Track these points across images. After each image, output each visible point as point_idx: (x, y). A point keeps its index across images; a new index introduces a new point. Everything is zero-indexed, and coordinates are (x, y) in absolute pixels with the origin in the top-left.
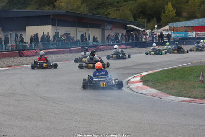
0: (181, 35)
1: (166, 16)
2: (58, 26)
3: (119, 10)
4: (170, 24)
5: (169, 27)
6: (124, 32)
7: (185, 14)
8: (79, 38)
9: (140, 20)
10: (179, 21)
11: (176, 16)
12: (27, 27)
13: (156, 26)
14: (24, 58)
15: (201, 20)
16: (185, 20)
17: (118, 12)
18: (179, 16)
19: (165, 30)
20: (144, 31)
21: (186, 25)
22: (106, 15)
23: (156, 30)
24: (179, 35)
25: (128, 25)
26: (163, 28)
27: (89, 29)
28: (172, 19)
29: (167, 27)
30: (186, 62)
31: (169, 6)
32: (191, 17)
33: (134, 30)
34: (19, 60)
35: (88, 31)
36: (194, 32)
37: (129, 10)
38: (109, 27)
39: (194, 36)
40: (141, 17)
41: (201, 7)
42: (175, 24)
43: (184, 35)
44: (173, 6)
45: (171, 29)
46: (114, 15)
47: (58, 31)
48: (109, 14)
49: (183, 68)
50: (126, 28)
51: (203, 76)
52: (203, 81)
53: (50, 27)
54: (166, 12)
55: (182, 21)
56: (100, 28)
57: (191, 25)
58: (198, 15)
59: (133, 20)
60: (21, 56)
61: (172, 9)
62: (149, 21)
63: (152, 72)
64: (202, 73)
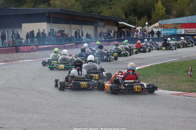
0: (171, 32)
1: (156, 14)
2: (53, 23)
3: (111, 8)
4: (160, 22)
5: (160, 24)
6: (116, 29)
7: (174, 12)
8: (73, 35)
9: (132, 18)
10: (168, 18)
11: (165, 14)
12: (23, 24)
13: (147, 23)
14: (21, 54)
15: (189, 17)
16: (174, 18)
17: (110, 10)
18: (168, 14)
19: (155, 27)
20: (136, 28)
21: (175, 23)
22: (99, 13)
23: (146, 27)
24: (168, 32)
25: (120, 23)
26: (153, 26)
27: (83, 26)
28: (162, 16)
29: (157, 24)
30: (176, 57)
31: (159, 5)
32: (181, 15)
33: (126, 27)
34: (15, 55)
35: (82, 28)
36: (183, 29)
37: (121, 8)
38: (102, 24)
39: (183, 33)
40: (133, 15)
41: (189, 5)
42: (165, 22)
43: (173, 32)
44: (162, 5)
45: (161, 26)
46: (106, 12)
47: (53, 28)
48: (102, 12)
49: (172, 63)
50: (118, 25)
51: (191, 71)
52: (191, 76)
53: (45, 24)
54: (156, 9)
55: (172, 18)
56: (93, 25)
57: (181, 22)
58: (187, 13)
59: (124, 17)
60: (17, 52)
61: (162, 7)
62: (139, 19)
63: (143, 67)
64: (190, 68)
